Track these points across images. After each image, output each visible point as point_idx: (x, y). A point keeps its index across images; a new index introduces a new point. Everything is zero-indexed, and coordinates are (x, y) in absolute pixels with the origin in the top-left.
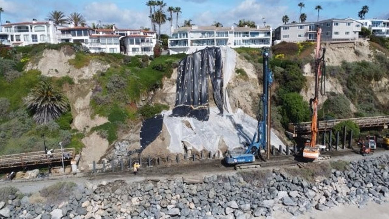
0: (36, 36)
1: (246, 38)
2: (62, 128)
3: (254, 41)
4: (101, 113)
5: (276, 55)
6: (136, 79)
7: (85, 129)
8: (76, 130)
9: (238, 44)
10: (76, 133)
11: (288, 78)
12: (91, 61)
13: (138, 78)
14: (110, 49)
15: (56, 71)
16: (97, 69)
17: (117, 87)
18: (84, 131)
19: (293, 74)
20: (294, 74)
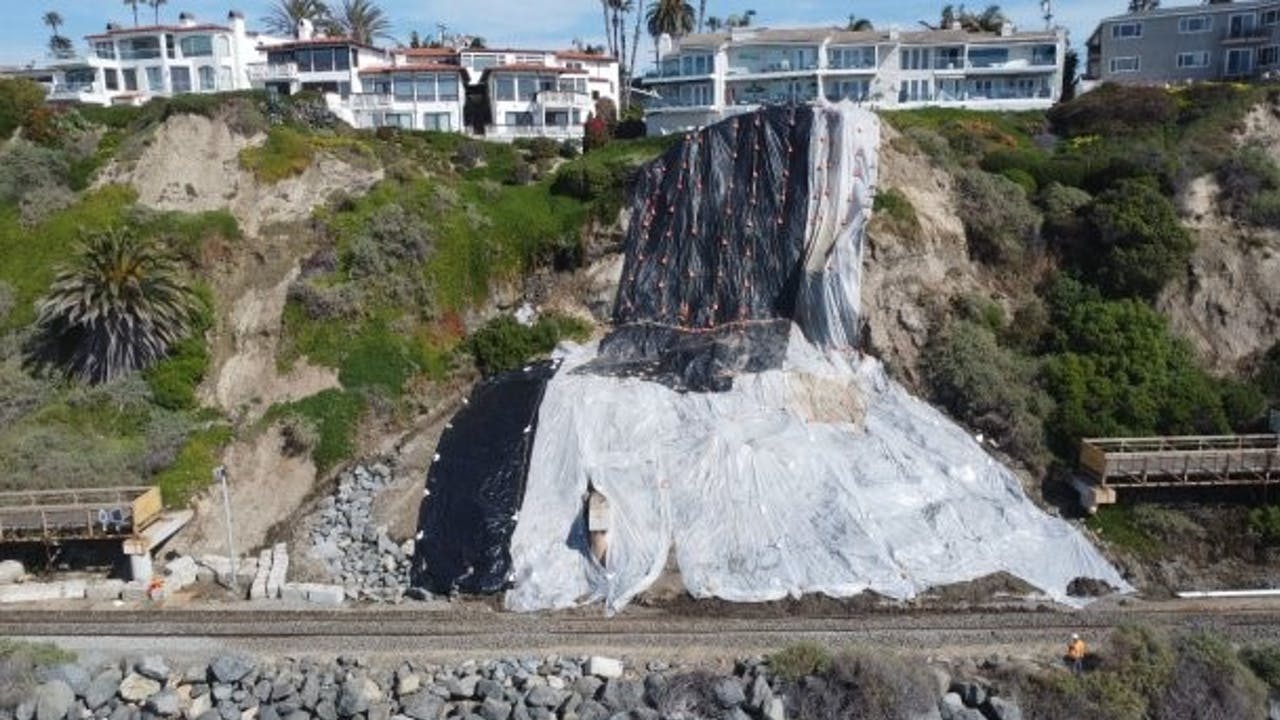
0: (185, 70)
1: (951, 72)
2: (160, 402)
3: (982, 85)
4: (318, 352)
5: (1067, 137)
6: (476, 226)
7: (245, 408)
8: (214, 413)
9: (915, 98)
10: (208, 425)
11: (1105, 238)
12: (318, 156)
13: (488, 220)
14: (427, 115)
15: (190, 190)
16: (335, 187)
17: (392, 253)
18: (242, 418)
19: (1131, 217)
20: (1138, 220)
